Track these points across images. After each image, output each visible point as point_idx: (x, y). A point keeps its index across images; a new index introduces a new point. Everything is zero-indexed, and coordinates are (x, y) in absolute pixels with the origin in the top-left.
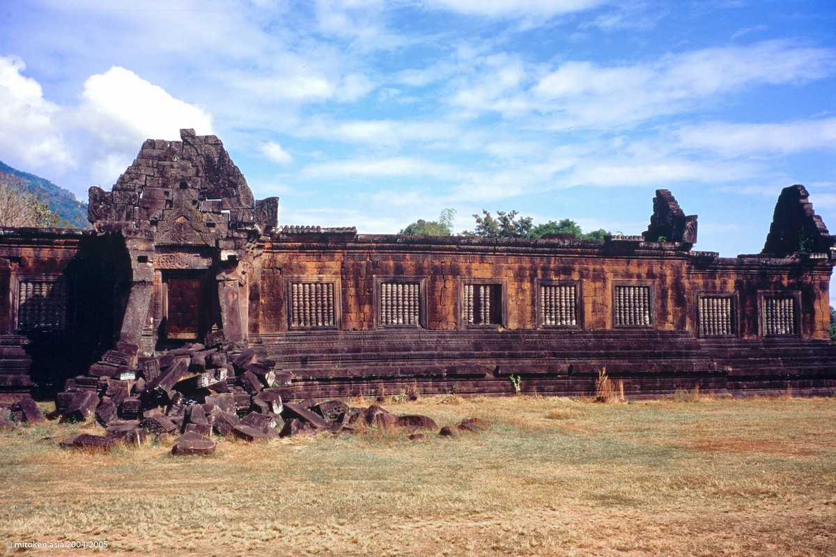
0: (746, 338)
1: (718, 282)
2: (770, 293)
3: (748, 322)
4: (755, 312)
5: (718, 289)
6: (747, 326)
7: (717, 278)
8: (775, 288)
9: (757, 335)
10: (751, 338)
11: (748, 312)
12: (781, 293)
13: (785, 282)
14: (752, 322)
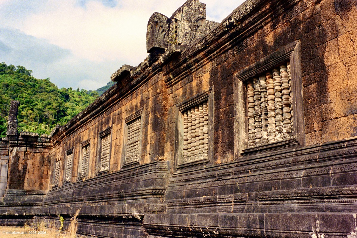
0: (219, 161)
1: (194, 84)
2: (251, 69)
3: (223, 133)
4: (231, 114)
5: (195, 94)
6: (220, 140)
7: (194, 78)
8: (258, 57)
9: (233, 153)
10: (225, 160)
11: (222, 117)
12: (265, 62)
13: (270, 39)
14: (226, 132)
